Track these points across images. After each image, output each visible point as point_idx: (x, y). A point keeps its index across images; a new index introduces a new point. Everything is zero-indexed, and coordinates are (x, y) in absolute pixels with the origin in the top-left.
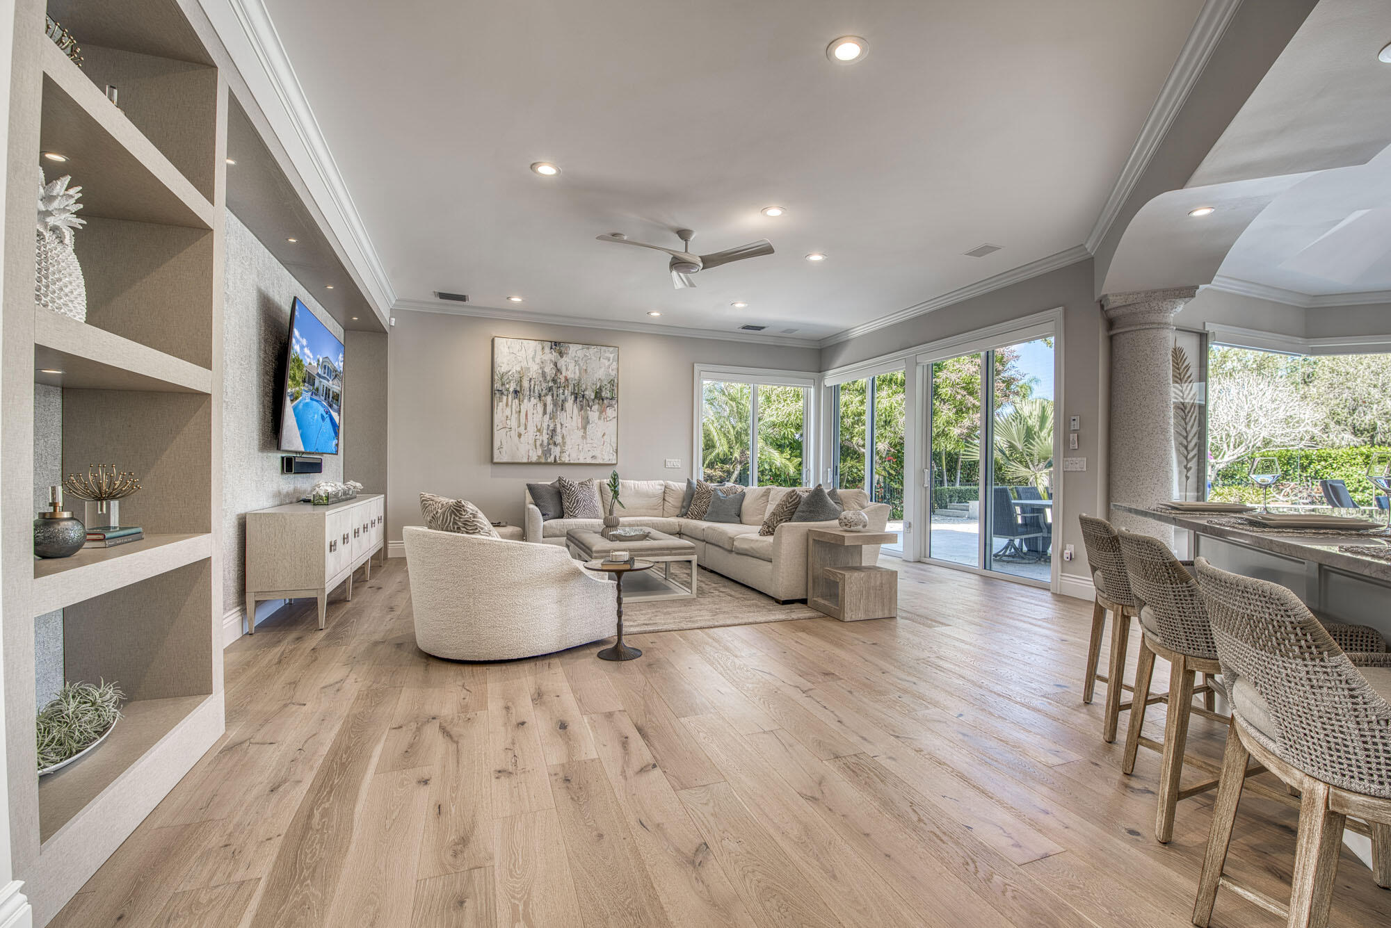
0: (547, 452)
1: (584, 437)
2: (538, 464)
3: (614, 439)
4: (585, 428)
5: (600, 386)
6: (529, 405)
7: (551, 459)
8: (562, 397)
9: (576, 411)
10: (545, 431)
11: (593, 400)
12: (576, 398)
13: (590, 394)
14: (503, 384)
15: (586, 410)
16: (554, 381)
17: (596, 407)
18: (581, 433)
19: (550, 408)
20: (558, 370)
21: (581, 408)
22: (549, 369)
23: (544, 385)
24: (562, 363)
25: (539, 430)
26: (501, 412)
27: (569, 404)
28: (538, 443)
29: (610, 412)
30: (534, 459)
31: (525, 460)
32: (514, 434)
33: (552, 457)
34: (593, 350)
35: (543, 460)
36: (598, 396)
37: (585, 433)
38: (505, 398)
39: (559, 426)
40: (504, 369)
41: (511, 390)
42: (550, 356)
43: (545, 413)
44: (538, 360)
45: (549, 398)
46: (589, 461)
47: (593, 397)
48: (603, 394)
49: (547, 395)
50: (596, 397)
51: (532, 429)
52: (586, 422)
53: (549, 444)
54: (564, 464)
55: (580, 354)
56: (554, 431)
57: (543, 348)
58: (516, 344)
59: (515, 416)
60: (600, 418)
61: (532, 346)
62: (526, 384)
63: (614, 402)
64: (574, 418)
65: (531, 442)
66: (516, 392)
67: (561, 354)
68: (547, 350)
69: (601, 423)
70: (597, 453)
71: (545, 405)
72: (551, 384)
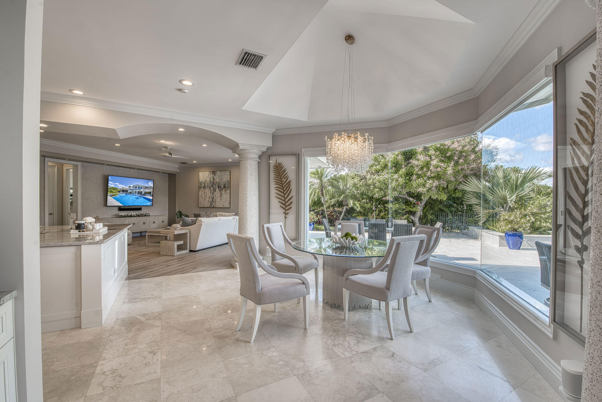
0: (211, 204)
1: (221, 199)
2: (209, 207)
3: (229, 200)
4: (221, 196)
5: (225, 184)
6: (207, 190)
7: (212, 206)
8: (215, 187)
9: (219, 191)
10: (211, 198)
11: (223, 188)
12: (219, 188)
13: (222, 186)
14: (201, 185)
15: (221, 191)
16: (213, 183)
17: (224, 190)
18: (220, 198)
19: (212, 191)
20: (214, 180)
21: (220, 191)
22: (212, 180)
23: (211, 184)
24: (215, 178)
25: (210, 198)
26: (201, 193)
27: (217, 190)
28: (209, 201)
29: (228, 191)
30: (208, 206)
31: (206, 207)
32: (204, 199)
33: (213, 205)
34: (223, 172)
35: (210, 206)
36: (225, 186)
37: (221, 198)
38: (201, 189)
39: (214, 196)
40: (201, 181)
41: (203, 186)
42: (212, 175)
43: (211, 193)
44: (209, 177)
45: (212, 188)
46: (222, 207)
47: (223, 187)
48: (226, 186)
49: (211, 187)
50: (224, 187)
51: (208, 197)
52: (221, 195)
53: (212, 202)
54: (216, 208)
55: (220, 174)
56: (213, 198)
57: (210, 174)
58: (204, 173)
59: (204, 194)
60: (225, 193)
61: (207, 173)
62: (206, 184)
63: (229, 188)
64: (218, 193)
65: (208, 201)
66: (204, 187)
67: (215, 175)
68: (211, 174)
69: (225, 195)
70: (224, 204)
71: (211, 190)
72: (212, 184)
